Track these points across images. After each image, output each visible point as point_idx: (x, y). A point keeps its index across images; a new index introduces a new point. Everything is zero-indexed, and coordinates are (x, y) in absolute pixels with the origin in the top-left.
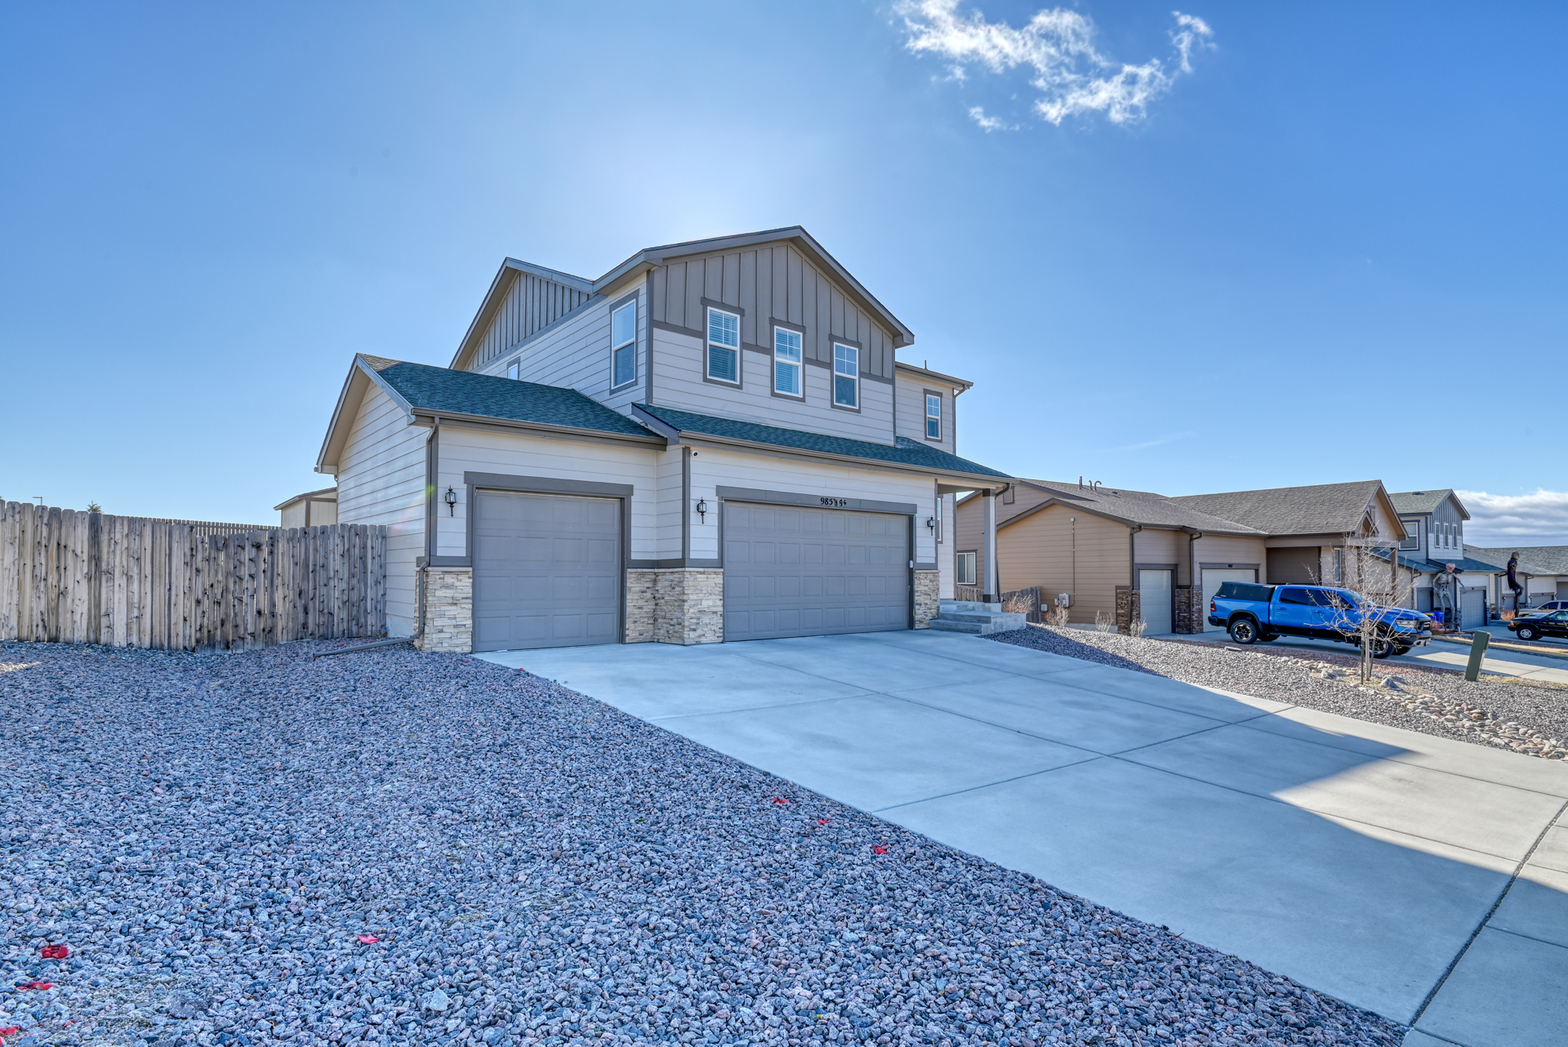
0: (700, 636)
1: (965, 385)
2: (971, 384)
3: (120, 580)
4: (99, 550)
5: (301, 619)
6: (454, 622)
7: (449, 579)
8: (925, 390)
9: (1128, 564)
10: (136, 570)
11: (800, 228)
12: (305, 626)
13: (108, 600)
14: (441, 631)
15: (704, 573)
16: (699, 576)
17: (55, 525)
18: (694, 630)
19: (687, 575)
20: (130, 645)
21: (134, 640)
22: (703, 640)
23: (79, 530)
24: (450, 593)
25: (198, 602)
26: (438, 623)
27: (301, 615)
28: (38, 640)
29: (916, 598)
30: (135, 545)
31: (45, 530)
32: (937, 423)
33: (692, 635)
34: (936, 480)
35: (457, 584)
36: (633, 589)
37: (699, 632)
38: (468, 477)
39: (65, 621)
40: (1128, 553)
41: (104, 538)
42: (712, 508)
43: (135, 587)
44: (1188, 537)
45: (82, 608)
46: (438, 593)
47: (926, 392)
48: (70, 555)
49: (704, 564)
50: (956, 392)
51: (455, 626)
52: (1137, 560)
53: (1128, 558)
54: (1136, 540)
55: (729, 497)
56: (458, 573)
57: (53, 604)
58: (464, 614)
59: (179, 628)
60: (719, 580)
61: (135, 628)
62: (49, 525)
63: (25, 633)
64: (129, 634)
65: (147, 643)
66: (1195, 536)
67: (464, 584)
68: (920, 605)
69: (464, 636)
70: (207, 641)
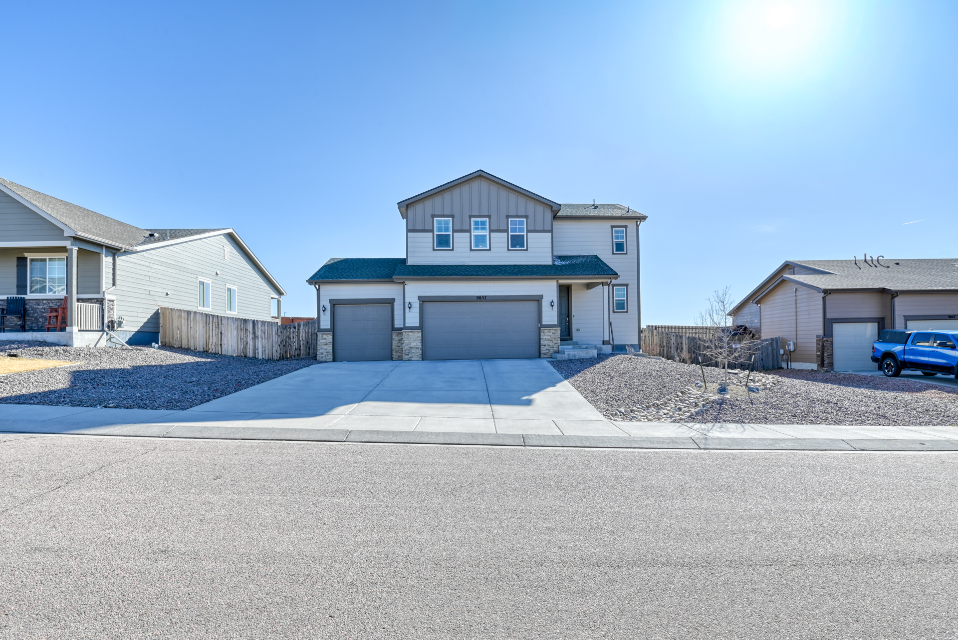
0: (410, 357)
1: (644, 218)
2: (647, 217)
3: (260, 339)
4: (255, 331)
5: (308, 352)
6: (326, 351)
7: (324, 336)
8: (611, 226)
9: (821, 319)
10: (264, 336)
11: (481, 170)
12: (309, 353)
13: (258, 345)
14: (322, 354)
15: (412, 332)
16: (409, 333)
17: (245, 324)
18: (408, 355)
19: (404, 333)
20: (263, 358)
21: (264, 357)
22: (412, 359)
23: (250, 325)
24: (324, 341)
25: (279, 345)
26: (321, 351)
27: (308, 350)
28: (242, 356)
29: (541, 342)
30: (263, 329)
31: (242, 325)
32: (623, 244)
33: (406, 357)
34: (557, 281)
35: (327, 338)
36: (395, 339)
37: (410, 356)
38: (331, 301)
39: (248, 352)
40: (821, 311)
41: (256, 327)
42: (416, 305)
43: (264, 341)
44: (891, 297)
45: (251, 347)
46: (321, 341)
47: (612, 227)
48: (248, 332)
49: (413, 328)
50: (638, 223)
51: (327, 352)
52: (829, 316)
53: (821, 315)
54: (827, 302)
55: (423, 300)
56: (327, 334)
57: (245, 346)
58: (329, 348)
59: (275, 353)
60: (420, 334)
61: (264, 353)
62: (243, 324)
63: (239, 355)
64: (262, 355)
65: (267, 358)
66: (894, 296)
67: (329, 338)
68: (545, 346)
69: (330, 356)
70: (282, 358)
